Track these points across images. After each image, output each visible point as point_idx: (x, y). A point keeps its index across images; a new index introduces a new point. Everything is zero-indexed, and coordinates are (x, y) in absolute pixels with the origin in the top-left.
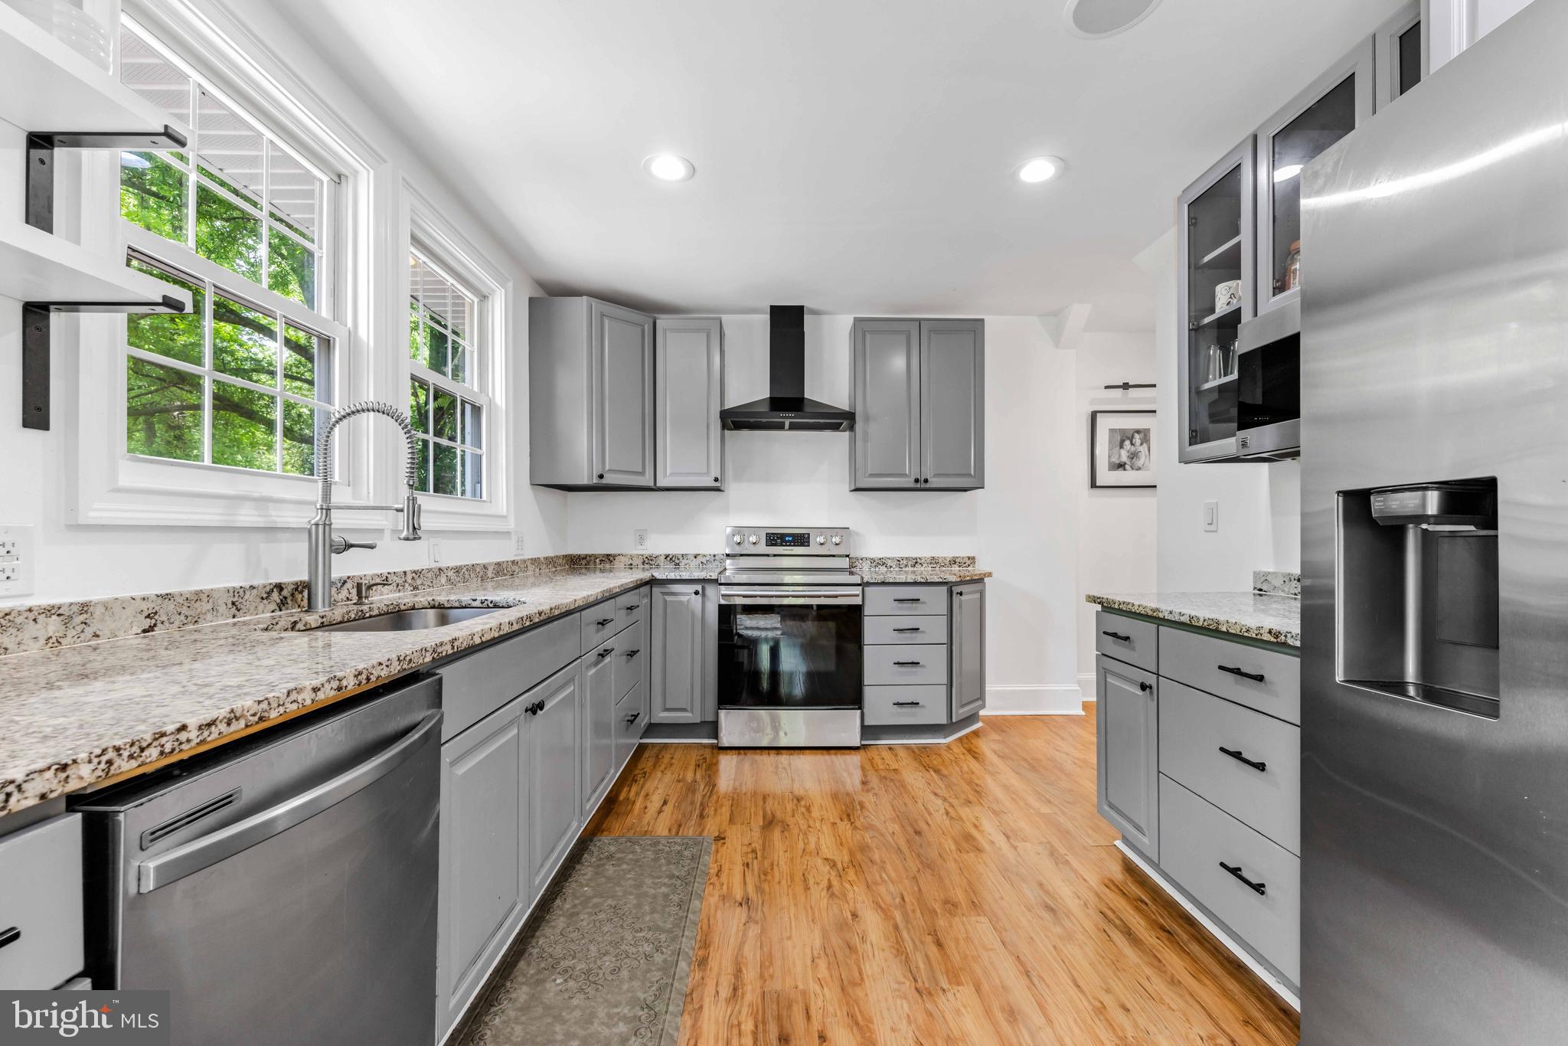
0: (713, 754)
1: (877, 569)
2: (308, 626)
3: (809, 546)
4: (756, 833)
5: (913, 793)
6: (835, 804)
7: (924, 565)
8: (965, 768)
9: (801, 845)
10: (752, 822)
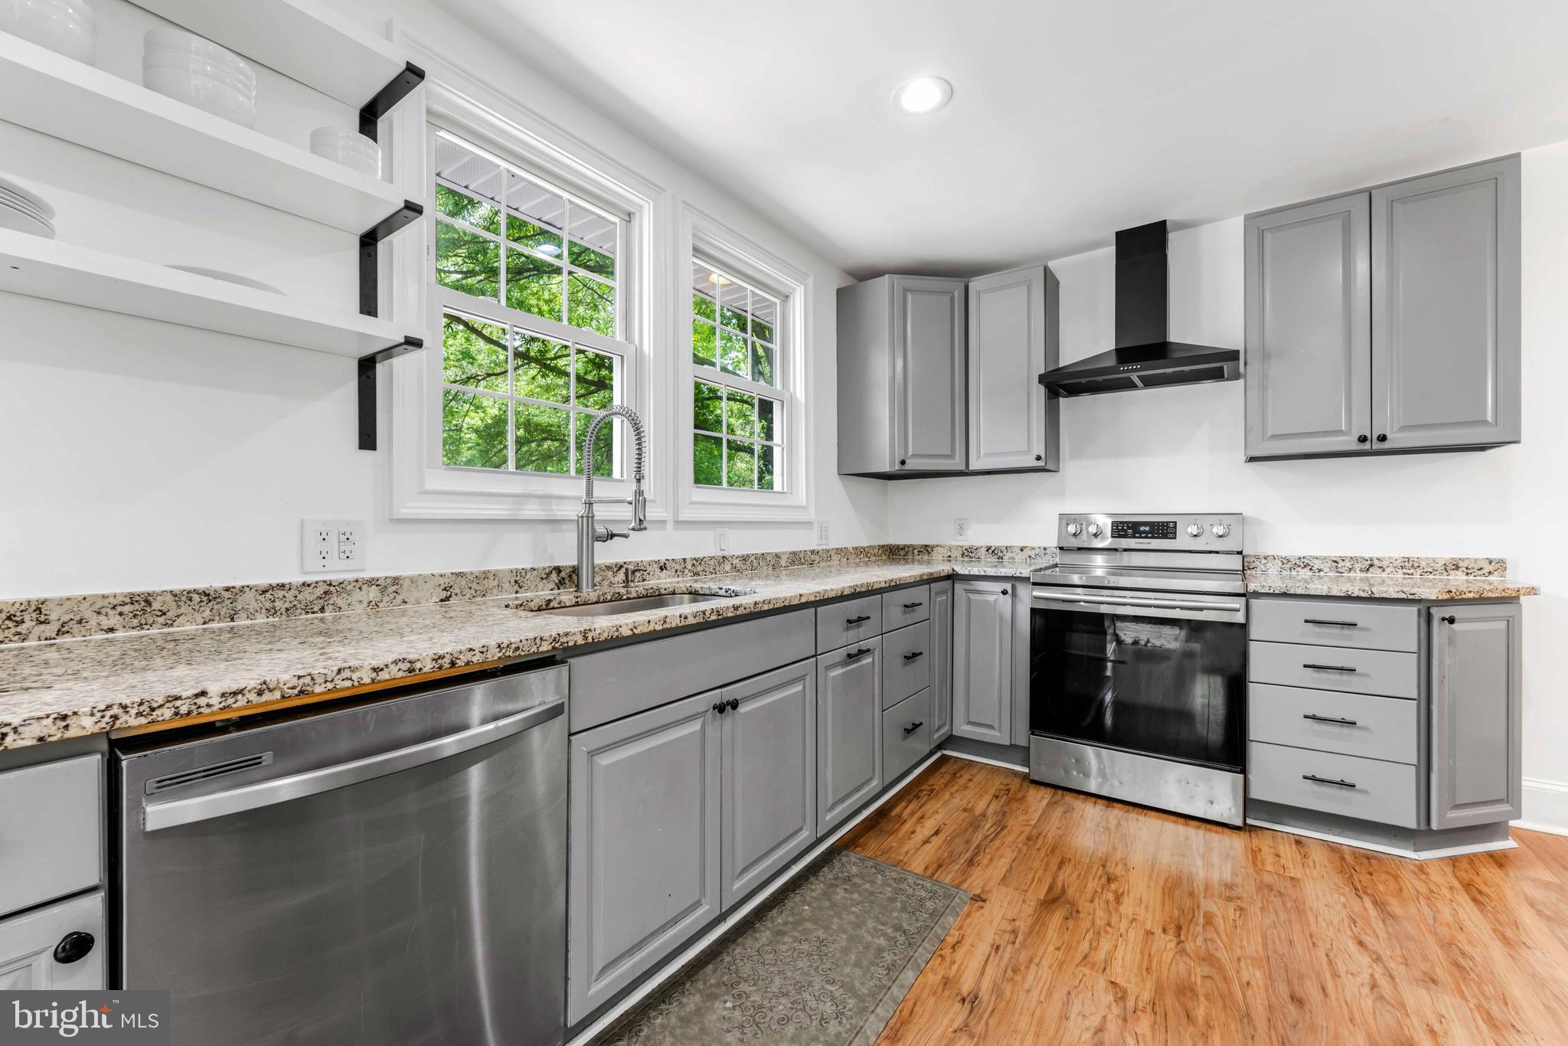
0: (1021, 786)
1: (1294, 573)
2: (563, 605)
3: (1175, 538)
4: (1029, 909)
5: (1313, 928)
6: (1163, 903)
7: (1388, 570)
8: (1446, 914)
9: (1084, 947)
10: (1030, 890)
